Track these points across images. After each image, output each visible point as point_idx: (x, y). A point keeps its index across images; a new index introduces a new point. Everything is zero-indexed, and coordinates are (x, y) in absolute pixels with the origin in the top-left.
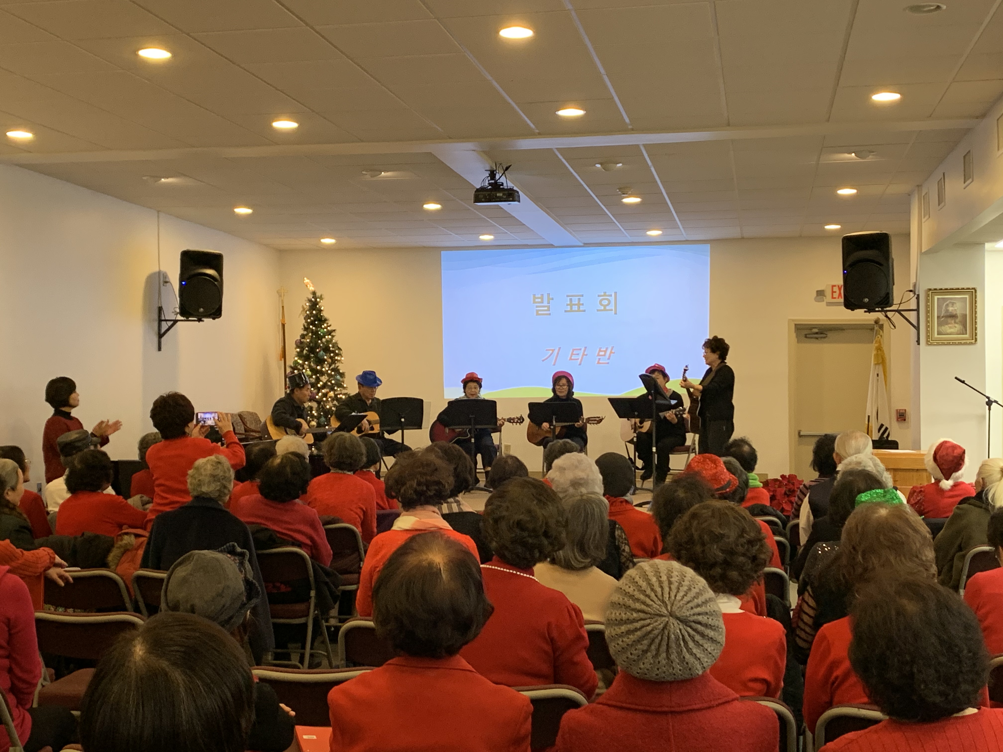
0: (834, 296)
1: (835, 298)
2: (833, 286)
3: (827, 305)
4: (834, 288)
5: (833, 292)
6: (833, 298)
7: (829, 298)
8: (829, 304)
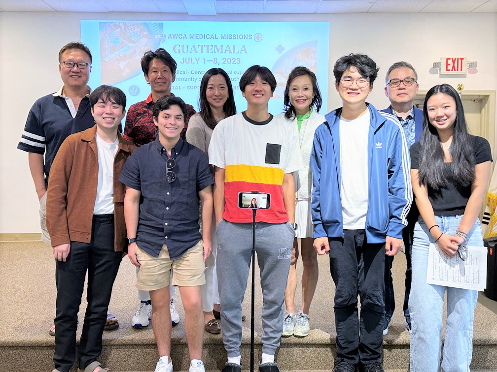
0: (448, 69)
1: (449, 70)
2: (447, 59)
3: (440, 78)
4: (449, 60)
5: (447, 65)
6: (447, 70)
7: (444, 71)
8: (442, 76)
